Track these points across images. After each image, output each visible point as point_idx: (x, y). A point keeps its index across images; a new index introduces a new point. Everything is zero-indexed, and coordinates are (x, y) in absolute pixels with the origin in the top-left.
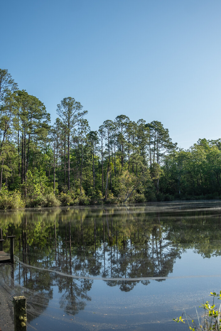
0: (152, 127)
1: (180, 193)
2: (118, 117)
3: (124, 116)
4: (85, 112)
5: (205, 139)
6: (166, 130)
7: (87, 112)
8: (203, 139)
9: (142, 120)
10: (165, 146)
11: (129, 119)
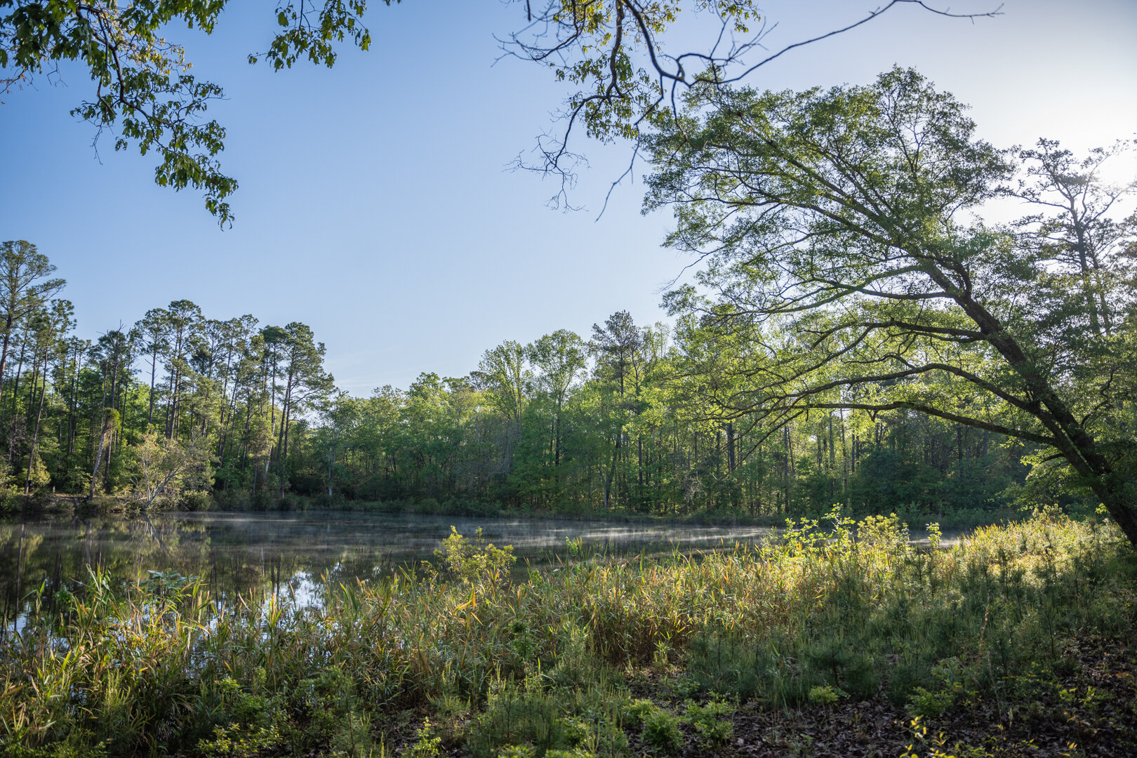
0: (283, 336)
1: (331, 493)
2: (174, 304)
3: (188, 302)
4: (59, 283)
5: (433, 374)
6: (317, 346)
7: (63, 282)
8: (430, 373)
9: (251, 316)
10: (309, 383)
11: (200, 312)
